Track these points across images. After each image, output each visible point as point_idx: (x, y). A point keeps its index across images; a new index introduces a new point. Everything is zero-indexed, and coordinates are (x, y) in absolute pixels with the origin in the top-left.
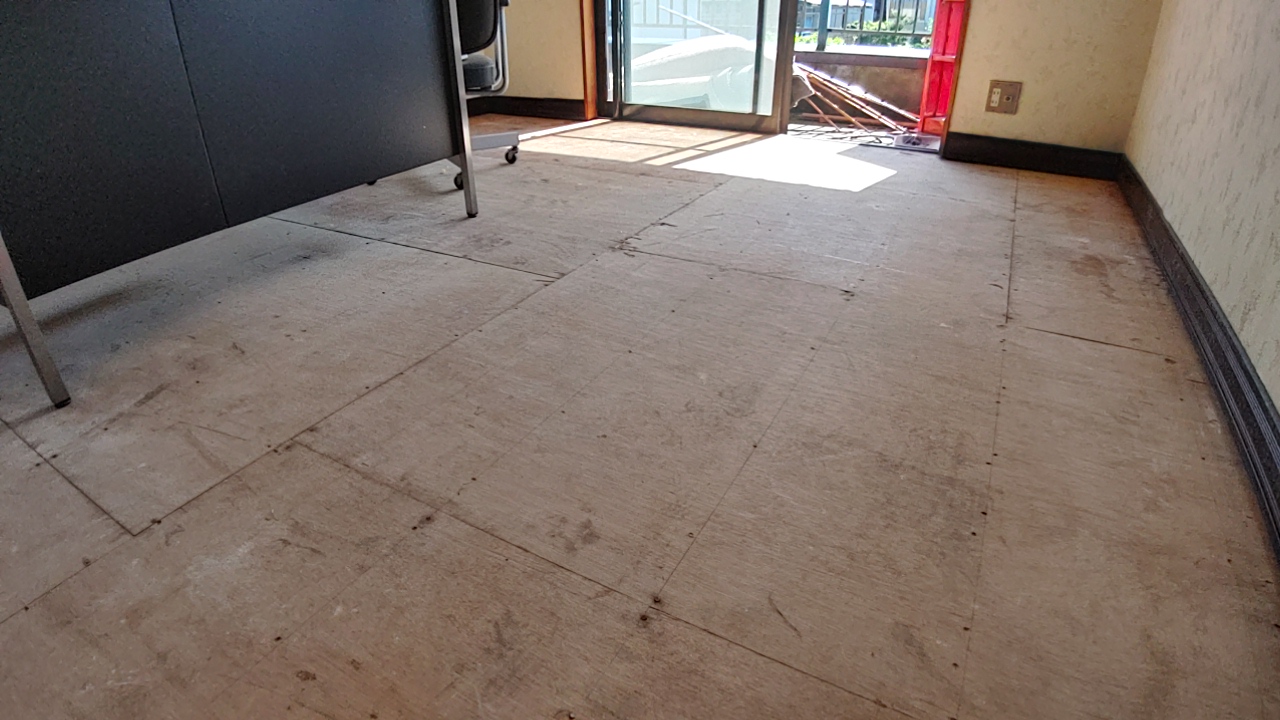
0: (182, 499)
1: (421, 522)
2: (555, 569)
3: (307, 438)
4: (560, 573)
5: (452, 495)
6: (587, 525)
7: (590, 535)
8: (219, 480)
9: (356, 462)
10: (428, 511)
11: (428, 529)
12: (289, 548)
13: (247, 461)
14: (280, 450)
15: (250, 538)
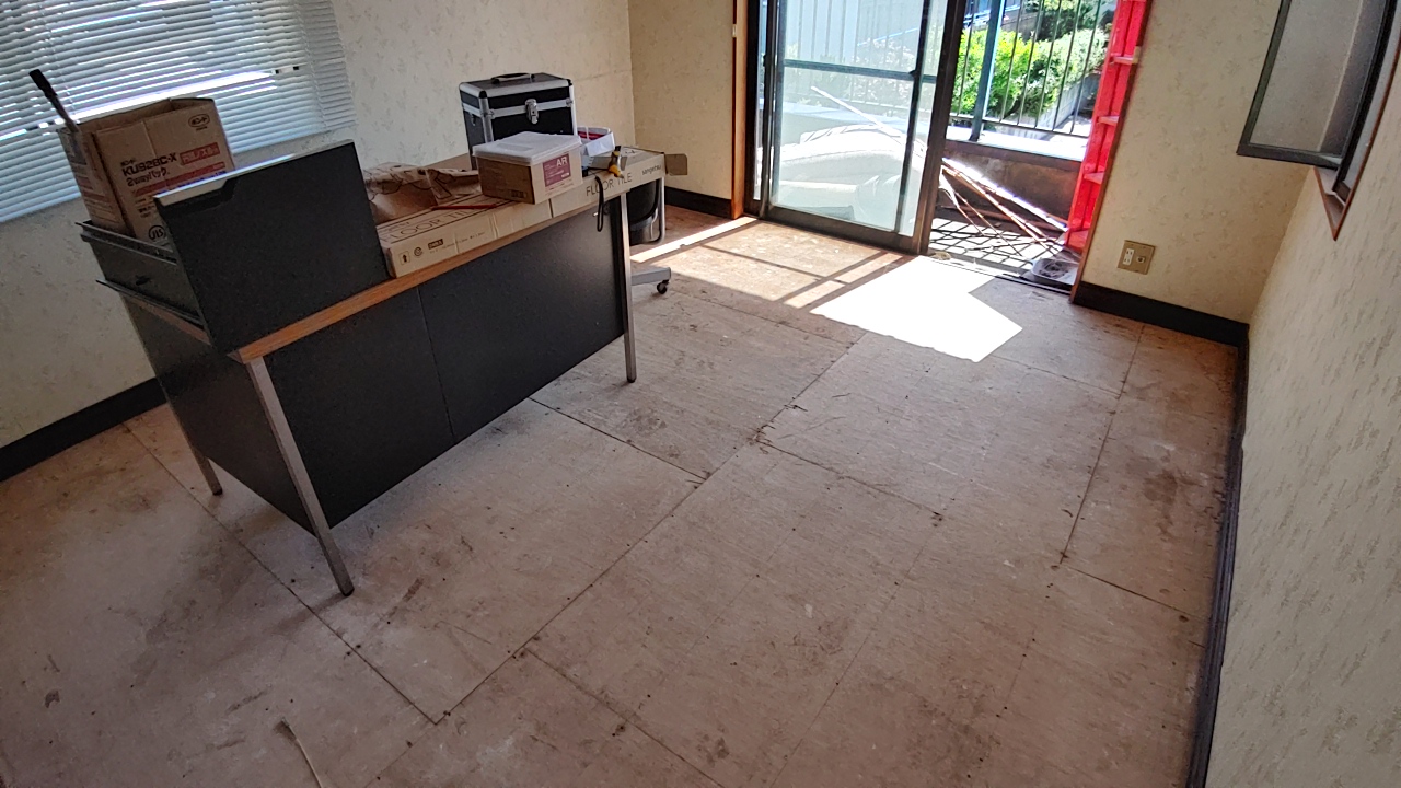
0: (460, 696)
1: (617, 730)
2: (701, 776)
3: (533, 646)
4: (704, 780)
5: (635, 709)
6: (721, 742)
7: (723, 753)
8: (481, 680)
9: (571, 672)
10: (620, 721)
11: (622, 736)
12: (538, 743)
13: (496, 665)
14: (517, 655)
15: (512, 733)
